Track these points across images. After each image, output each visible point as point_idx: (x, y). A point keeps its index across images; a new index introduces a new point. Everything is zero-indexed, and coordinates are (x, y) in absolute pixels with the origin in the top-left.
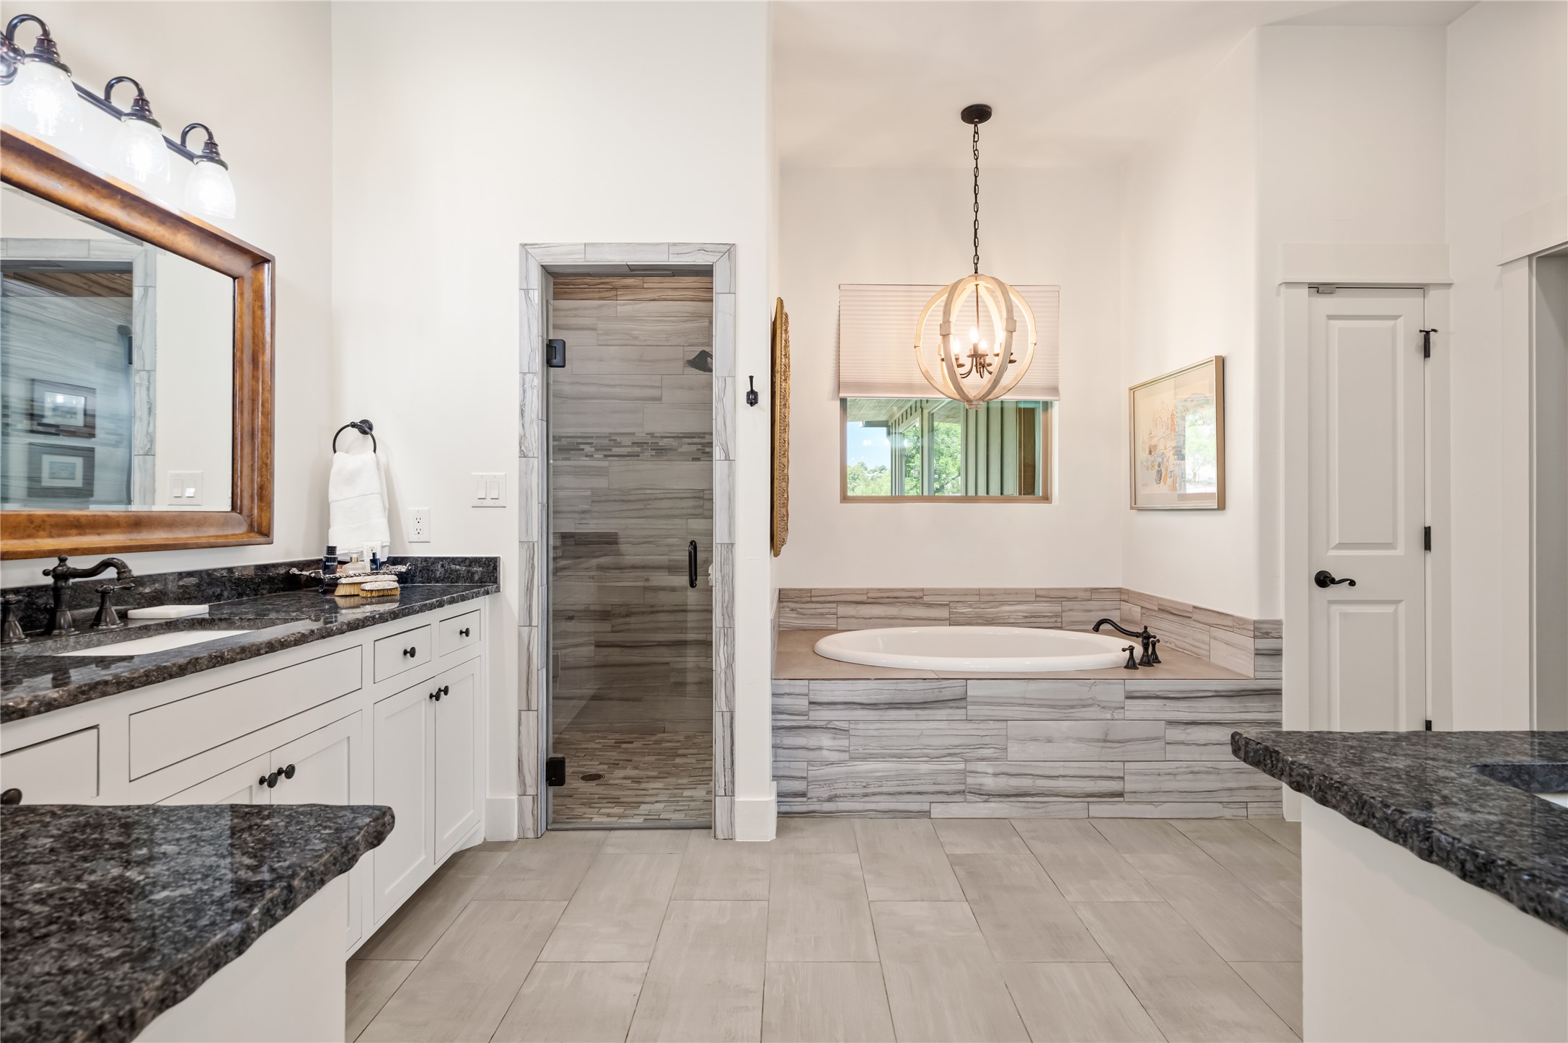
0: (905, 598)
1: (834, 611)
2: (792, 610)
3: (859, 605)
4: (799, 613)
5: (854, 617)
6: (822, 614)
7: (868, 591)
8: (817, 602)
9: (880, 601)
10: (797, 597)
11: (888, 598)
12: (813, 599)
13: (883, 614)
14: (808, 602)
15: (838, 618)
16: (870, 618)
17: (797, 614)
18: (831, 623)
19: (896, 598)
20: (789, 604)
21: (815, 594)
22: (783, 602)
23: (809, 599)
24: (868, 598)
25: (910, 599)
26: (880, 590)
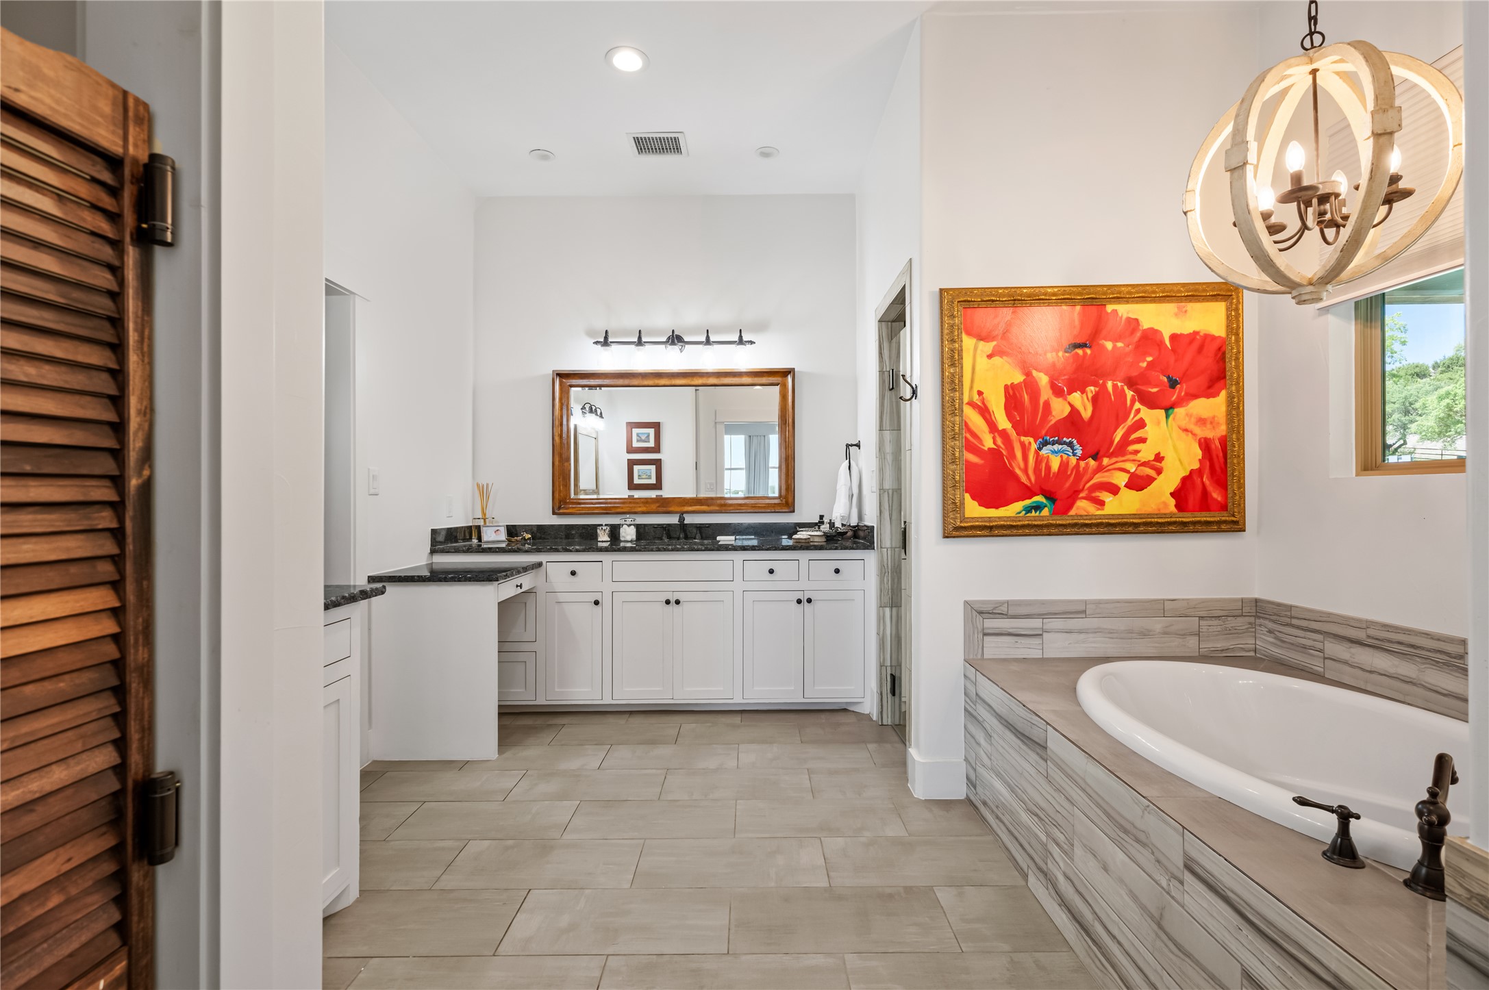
0: (1429, 650)
1: (1319, 645)
2: (1270, 632)
3: (1354, 645)
4: (1276, 638)
5: (1346, 663)
6: (1304, 647)
7: (1370, 624)
8: (1298, 627)
9: (1386, 645)
10: (1275, 614)
11: (1400, 643)
12: (1294, 622)
13: (1392, 671)
14: (1287, 625)
15: (1325, 658)
16: (1371, 672)
17: (1275, 638)
18: (1317, 665)
19: (1412, 646)
20: (1267, 622)
21: (1297, 615)
22: (1260, 618)
23: (1288, 620)
24: (1369, 637)
25: (1439, 656)
26: (1386, 627)
